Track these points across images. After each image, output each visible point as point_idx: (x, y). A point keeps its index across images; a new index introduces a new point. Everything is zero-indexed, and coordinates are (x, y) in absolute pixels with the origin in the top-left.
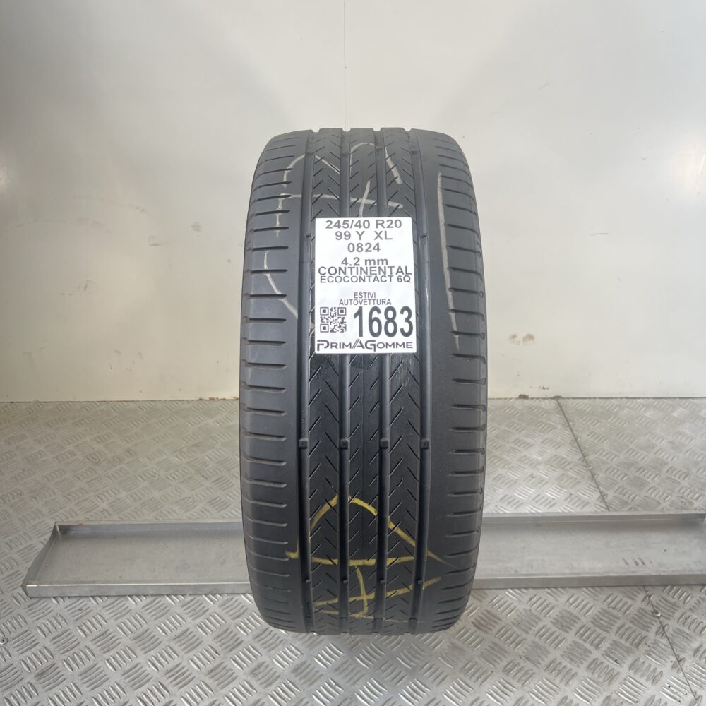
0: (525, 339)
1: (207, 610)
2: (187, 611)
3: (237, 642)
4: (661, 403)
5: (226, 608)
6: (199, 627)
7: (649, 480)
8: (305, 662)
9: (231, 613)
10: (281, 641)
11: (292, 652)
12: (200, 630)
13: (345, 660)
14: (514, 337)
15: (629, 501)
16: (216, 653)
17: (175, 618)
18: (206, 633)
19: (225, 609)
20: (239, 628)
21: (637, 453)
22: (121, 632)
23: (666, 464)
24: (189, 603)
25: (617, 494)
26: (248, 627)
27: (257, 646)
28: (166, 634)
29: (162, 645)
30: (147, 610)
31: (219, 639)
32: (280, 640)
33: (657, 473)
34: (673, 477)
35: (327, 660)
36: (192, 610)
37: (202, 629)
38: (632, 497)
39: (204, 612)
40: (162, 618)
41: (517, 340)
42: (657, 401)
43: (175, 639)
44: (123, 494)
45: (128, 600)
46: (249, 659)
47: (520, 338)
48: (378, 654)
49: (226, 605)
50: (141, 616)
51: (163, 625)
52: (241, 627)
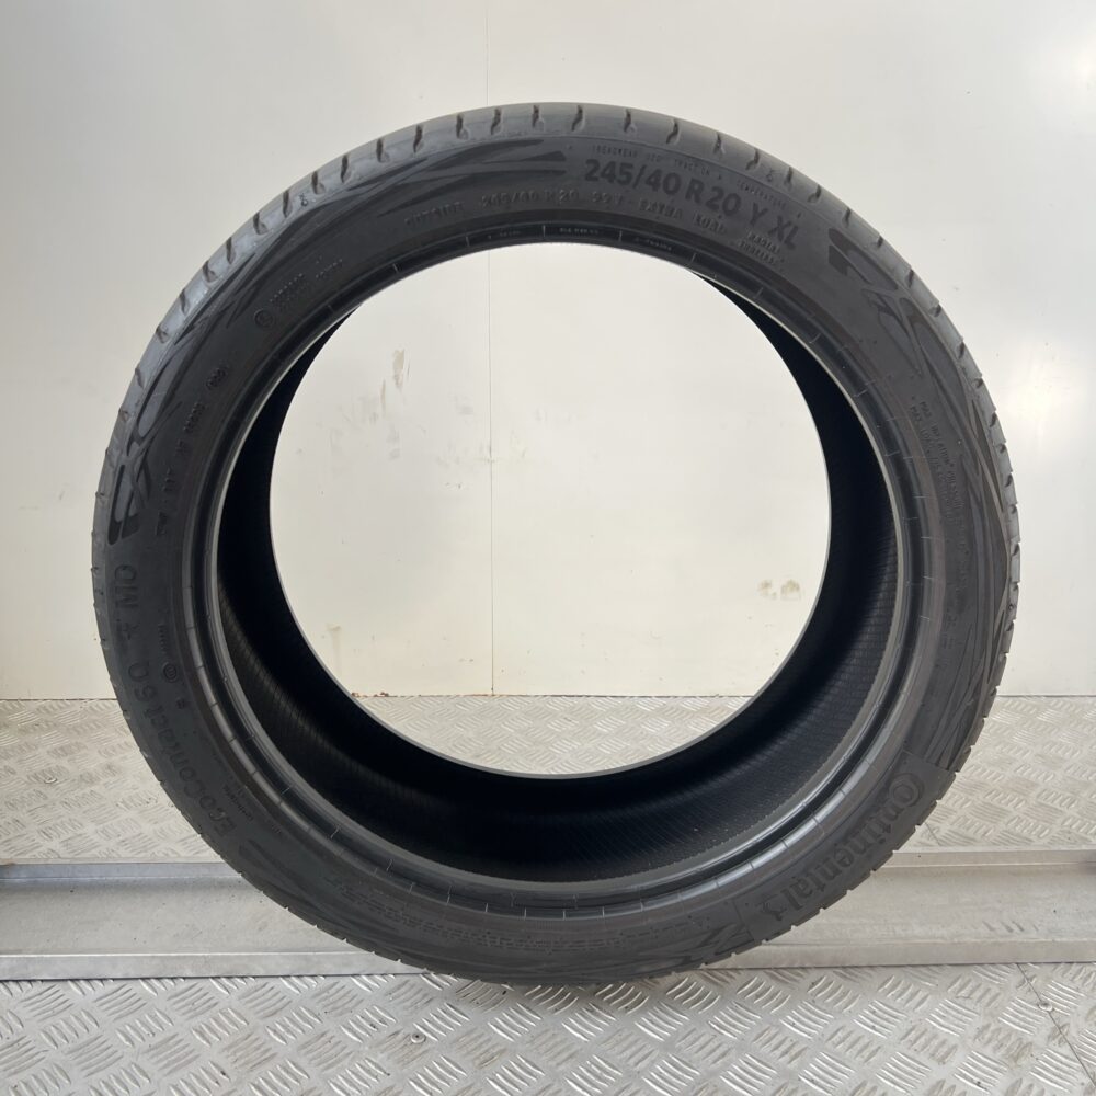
0: (783, 589)
1: (216, 1004)
2: (176, 1007)
3: (268, 1055)
4: (1016, 704)
5: (251, 1001)
6: (196, 1031)
7: (1010, 807)
8: (391, 1088)
9: (258, 1008)
10: (349, 1054)
11: (369, 1071)
12: (198, 1037)
13: (469, 1084)
14: (767, 585)
15: (978, 837)
16: (224, 1074)
17: (154, 1018)
18: (208, 1041)
19: (247, 1002)
20: (271, 1034)
21: (984, 770)
22: (48, 1041)
23: (1034, 785)
24: (182, 993)
25: (955, 828)
26: (289, 1031)
27: (303, 1062)
28: (133, 1044)
29: (123, 1063)
30: (102, 1005)
31: (232, 1050)
32: (346, 1051)
33: (1022, 797)
34: (1049, 804)
35: (433, 1083)
36: (187, 1005)
37: (202, 1034)
38: (981, 831)
39: (210, 1007)
40: (130, 1017)
41: (771, 591)
42: (1011, 700)
43: (148, 1051)
44: (89, 828)
45: (70, 988)
46: (285, 1084)
47: (776, 588)
48: (530, 1073)
49: (251, 997)
50: (88, 1014)
51: (128, 1028)
52: (275, 1032)
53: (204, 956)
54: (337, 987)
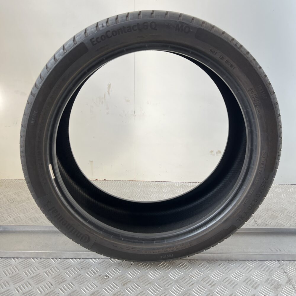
0: (217, 153)
1: (51, 265)
2: (40, 265)
3: (64, 280)
4: (282, 186)
5: (61, 265)
6: (45, 273)
7: (279, 216)
8: (98, 291)
9: (63, 267)
10: (87, 281)
11: (92, 286)
12: (46, 274)
13: (120, 290)
14: (212, 152)
15: (269, 224)
16: (52, 285)
17: (34, 269)
18: (48, 276)
19: (60, 265)
20: (66, 274)
21: (272, 205)
22: (4, 274)
23: (286, 209)
24: (42, 262)
25: (263, 221)
26: (71, 274)
27: (74, 282)
28: (27, 276)
29: (24, 281)
30: (20, 264)
31: (55, 278)
32: (86, 280)
33: (282, 213)
34: (290, 215)
35: (110, 290)
36: (43, 265)
37: (47, 273)
38: (270, 222)
39: (50, 266)
40: (27, 268)
41: (213, 153)
42: (281, 185)
43: (31, 278)
44: (21, 215)
45: (12, 260)
46: (69, 288)
47: (215, 152)
48: (137, 288)
49: (61, 263)
50: (16, 267)
51: (27, 271)
52: (67, 274)
53: (48, 252)
54: (85, 261)
